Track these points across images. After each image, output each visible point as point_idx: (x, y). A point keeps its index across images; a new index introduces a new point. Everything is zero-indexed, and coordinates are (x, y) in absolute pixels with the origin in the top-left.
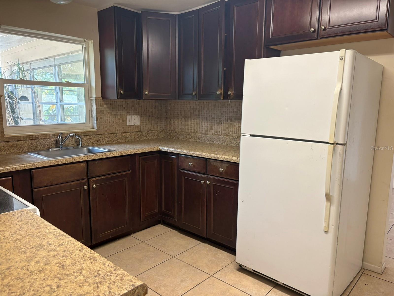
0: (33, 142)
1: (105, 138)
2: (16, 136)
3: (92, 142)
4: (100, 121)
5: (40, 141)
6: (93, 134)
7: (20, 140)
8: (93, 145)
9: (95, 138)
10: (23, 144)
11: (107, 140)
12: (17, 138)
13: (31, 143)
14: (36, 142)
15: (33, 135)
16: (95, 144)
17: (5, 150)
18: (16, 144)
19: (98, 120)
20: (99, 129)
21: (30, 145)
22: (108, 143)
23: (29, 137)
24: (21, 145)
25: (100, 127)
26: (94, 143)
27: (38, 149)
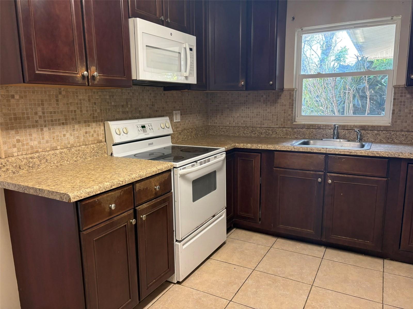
0: (314, 131)
1: (401, 136)
2: (302, 124)
3: (380, 138)
4: (398, 115)
5: (320, 131)
6: (385, 130)
7: (304, 128)
8: (380, 142)
9: (385, 135)
10: (305, 132)
11: (403, 139)
12: (302, 125)
13: (312, 131)
14: (316, 131)
15: (316, 125)
16: (385, 142)
17: (291, 135)
18: (300, 131)
19: (395, 114)
20: (395, 123)
21: (311, 133)
22: (404, 142)
23: (313, 126)
24: (303, 132)
25: (396, 122)
26: (383, 140)
27: (317, 138)
